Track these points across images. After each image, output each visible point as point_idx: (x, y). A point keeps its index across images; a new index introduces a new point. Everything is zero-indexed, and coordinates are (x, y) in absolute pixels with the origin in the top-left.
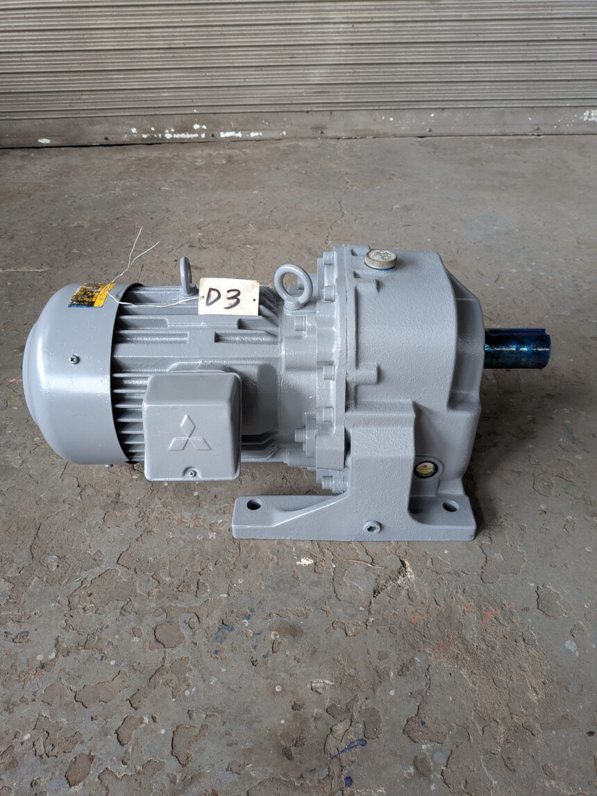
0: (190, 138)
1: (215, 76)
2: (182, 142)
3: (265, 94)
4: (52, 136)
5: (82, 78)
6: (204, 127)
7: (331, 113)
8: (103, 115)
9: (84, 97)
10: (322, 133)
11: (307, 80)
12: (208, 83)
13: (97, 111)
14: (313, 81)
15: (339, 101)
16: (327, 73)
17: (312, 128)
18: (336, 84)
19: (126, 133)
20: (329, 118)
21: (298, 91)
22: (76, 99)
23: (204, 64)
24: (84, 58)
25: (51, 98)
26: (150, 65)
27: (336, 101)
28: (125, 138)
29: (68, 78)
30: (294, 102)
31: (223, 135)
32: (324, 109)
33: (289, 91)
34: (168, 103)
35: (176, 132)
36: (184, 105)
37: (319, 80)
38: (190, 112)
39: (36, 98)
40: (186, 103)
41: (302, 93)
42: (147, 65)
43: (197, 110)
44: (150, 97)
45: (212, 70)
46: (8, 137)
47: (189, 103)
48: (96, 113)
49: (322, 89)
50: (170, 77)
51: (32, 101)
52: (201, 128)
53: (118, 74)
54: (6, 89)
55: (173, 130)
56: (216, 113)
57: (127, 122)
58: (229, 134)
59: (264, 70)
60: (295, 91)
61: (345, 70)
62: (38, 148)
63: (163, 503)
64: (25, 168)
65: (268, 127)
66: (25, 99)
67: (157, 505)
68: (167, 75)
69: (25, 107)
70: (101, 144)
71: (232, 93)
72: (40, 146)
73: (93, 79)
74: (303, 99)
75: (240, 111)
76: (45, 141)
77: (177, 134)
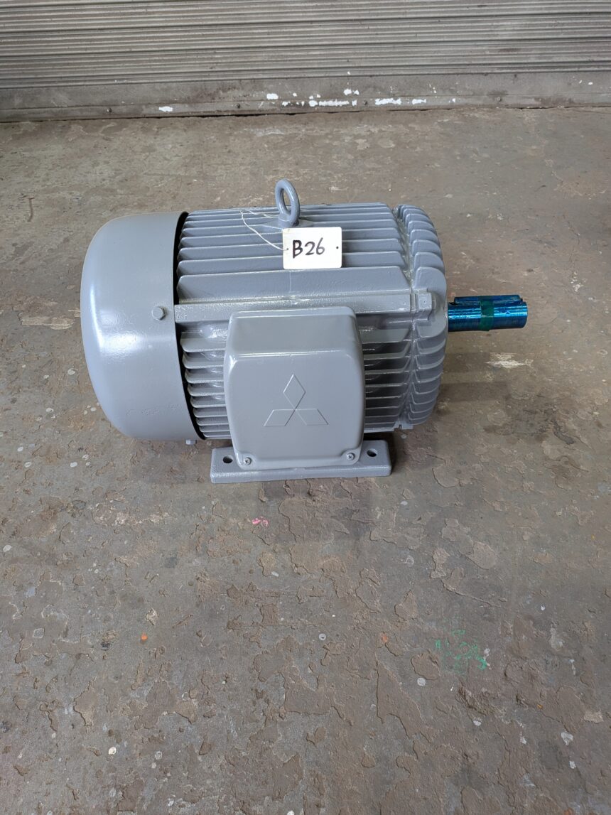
0: (338, 106)
1: (381, 30)
2: (331, 111)
3: (439, 52)
4: (176, 102)
5: (217, 33)
6: (357, 92)
7: (515, 76)
8: (237, 78)
9: (216, 56)
10: (501, 100)
11: (495, 35)
12: (371, 39)
13: (232, 73)
14: (502, 35)
15: (529, 61)
16: (521, 25)
17: (489, 94)
18: (529, 40)
19: (262, 100)
20: (512, 82)
21: (480, 48)
22: (208, 59)
23: (369, 14)
24: (222, 8)
25: (177, 58)
26: (303, 17)
27: (526, 61)
28: (261, 105)
29: (200, 33)
30: (473, 62)
31: (378, 102)
32: (509, 71)
33: (469, 48)
34: (318, 63)
35: (323, 99)
36: (337, 66)
37: (510, 35)
38: (343, 75)
39: (161, 58)
40: (339, 63)
41: (484, 51)
42: (299, 17)
43: (350, 71)
44: (296, 56)
45: (376, 22)
46: (124, 105)
47: (344, 63)
48: (229, 75)
49: (510, 46)
50: (324, 31)
51: (155, 61)
52: (353, 93)
53: (261, 28)
54: (126, 47)
55: (319, 96)
56: (374, 76)
57: (265, 86)
58: (385, 101)
59: (442, 23)
60: (477, 48)
61: (545, 22)
62: (159, 118)
63: (534, 780)
64: (154, 151)
65: (435, 92)
66: (148, 59)
67: (526, 782)
68: (322, 29)
69: (147, 69)
70: (234, 113)
71: (397, 50)
72: (161, 116)
73: (230, 35)
74: (485, 59)
75: (403, 73)
76: (167, 109)
77: (323, 101)
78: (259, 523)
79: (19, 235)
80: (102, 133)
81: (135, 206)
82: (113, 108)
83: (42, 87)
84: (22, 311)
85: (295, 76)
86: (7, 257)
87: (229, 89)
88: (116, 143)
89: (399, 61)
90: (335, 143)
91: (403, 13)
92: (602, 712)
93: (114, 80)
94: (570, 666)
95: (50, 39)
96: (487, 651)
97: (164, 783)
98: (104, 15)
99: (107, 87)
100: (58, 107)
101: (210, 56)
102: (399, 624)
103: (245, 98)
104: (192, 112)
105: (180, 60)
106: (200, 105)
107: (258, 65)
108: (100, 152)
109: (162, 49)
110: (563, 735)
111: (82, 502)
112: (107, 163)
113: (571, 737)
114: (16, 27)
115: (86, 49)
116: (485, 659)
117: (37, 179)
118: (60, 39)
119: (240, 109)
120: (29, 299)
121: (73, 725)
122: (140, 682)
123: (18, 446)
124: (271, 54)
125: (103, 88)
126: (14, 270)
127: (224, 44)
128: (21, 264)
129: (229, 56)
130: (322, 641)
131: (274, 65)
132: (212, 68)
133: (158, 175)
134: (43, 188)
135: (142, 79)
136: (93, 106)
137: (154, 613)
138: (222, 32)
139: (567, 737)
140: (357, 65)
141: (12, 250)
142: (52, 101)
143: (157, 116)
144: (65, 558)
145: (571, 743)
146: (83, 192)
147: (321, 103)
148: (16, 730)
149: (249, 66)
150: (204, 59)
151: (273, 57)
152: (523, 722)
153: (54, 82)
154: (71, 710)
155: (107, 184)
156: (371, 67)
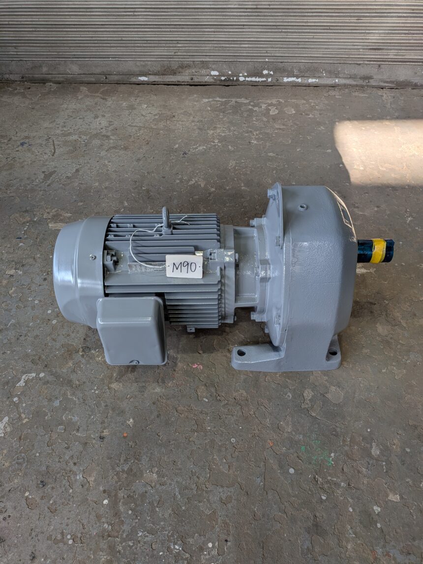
0: (259, 81)
1: (290, 32)
2: (254, 85)
3: (328, 48)
4: (150, 74)
5: (180, 30)
6: (272, 73)
7: (379, 66)
8: (192, 60)
9: (179, 45)
10: (369, 82)
11: (366, 39)
12: (283, 38)
14: (371, 39)
15: (389, 57)
16: (384, 33)
17: (361, 78)
19: (208, 75)
20: (377, 70)
21: (356, 47)
22: (173, 47)
23: (283, 22)
24: (184, 14)
26: (238, 22)
27: (387, 57)
28: (207, 79)
29: (169, 30)
30: (351, 56)
31: (286, 80)
32: (375, 63)
33: (349, 47)
34: (246, 53)
35: (248, 76)
36: (259, 55)
37: (377, 39)
38: (263, 61)
39: (141, 45)
40: (260, 53)
41: (359, 49)
42: (235, 22)
43: (268, 59)
44: (232, 47)
46: (115, 74)
47: (264, 53)
48: (187, 58)
49: (377, 47)
51: (138, 47)
52: (269, 73)
53: (209, 28)
54: (118, 37)
55: (246, 74)
56: (284, 62)
57: (210, 66)
58: (290, 79)
59: (332, 29)
60: (354, 47)
61: (402, 32)
62: (138, 84)
63: (355, 533)
64: (135, 109)
65: (324, 75)
66: (133, 45)
67: (350, 534)
68: (250, 30)
69: (132, 52)
70: (188, 84)
71: (300, 46)
72: (139, 83)
73: (189, 32)
74: (359, 54)
75: (303, 61)
76: (143, 79)
77: (248, 78)
78: (197, 367)
79: (46, 165)
80: (100, 94)
81: (122, 148)
82: (107, 76)
83: (62, 61)
84: (49, 219)
85: (231, 60)
86: (39, 181)
87: (186, 67)
88: (109, 102)
89: (301, 53)
90: (256, 109)
91: (305, 22)
92: (399, 495)
93: (109, 58)
94: (383, 466)
95: (69, 30)
96: (332, 455)
97: (136, 523)
98: (105, 15)
99: (104, 62)
100: (72, 74)
101: (174, 45)
102: (280, 435)
103: (197, 74)
104: (160, 82)
105: (154, 47)
106: (166, 76)
107: (206, 52)
108: (99, 108)
109: (143, 39)
110: (375, 508)
111: (88, 348)
112: (104, 116)
113: (379, 509)
114: (46, 21)
115: (92, 37)
116: (331, 459)
117: (58, 126)
118: (75, 30)
119: (193, 81)
120: (53, 211)
121: (82, 485)
122: (122, 461)
123: (48, 310)
124: (215, 45)
125: (102, 62)
126: (43, 190)
127: (185, 37)
128: (48, 186)
129: (187, 45)
130: (233, 443)
131: (216, 52)
132: (175, 53)
133: (137, 126)
134: (62, 132)
135: (128, 58)
136: (95, 74)
137: (131, 420)
138: (183, 30)
139: (377, 509)
140: (273, 55)
141: (42, 176)
142: (68, 70)
143: (138, 83)
144: (77, 382)
145: (379, 513)
146: (88, 137)
147: (247, 79)
148: (49, 486)
149: (199, 52)
150: (170, 47)
151: (216, 47)
152: (352, 499)
153: (69, 58)
154: (81, 476)
155: (104, 132)
156: (282, 56)
